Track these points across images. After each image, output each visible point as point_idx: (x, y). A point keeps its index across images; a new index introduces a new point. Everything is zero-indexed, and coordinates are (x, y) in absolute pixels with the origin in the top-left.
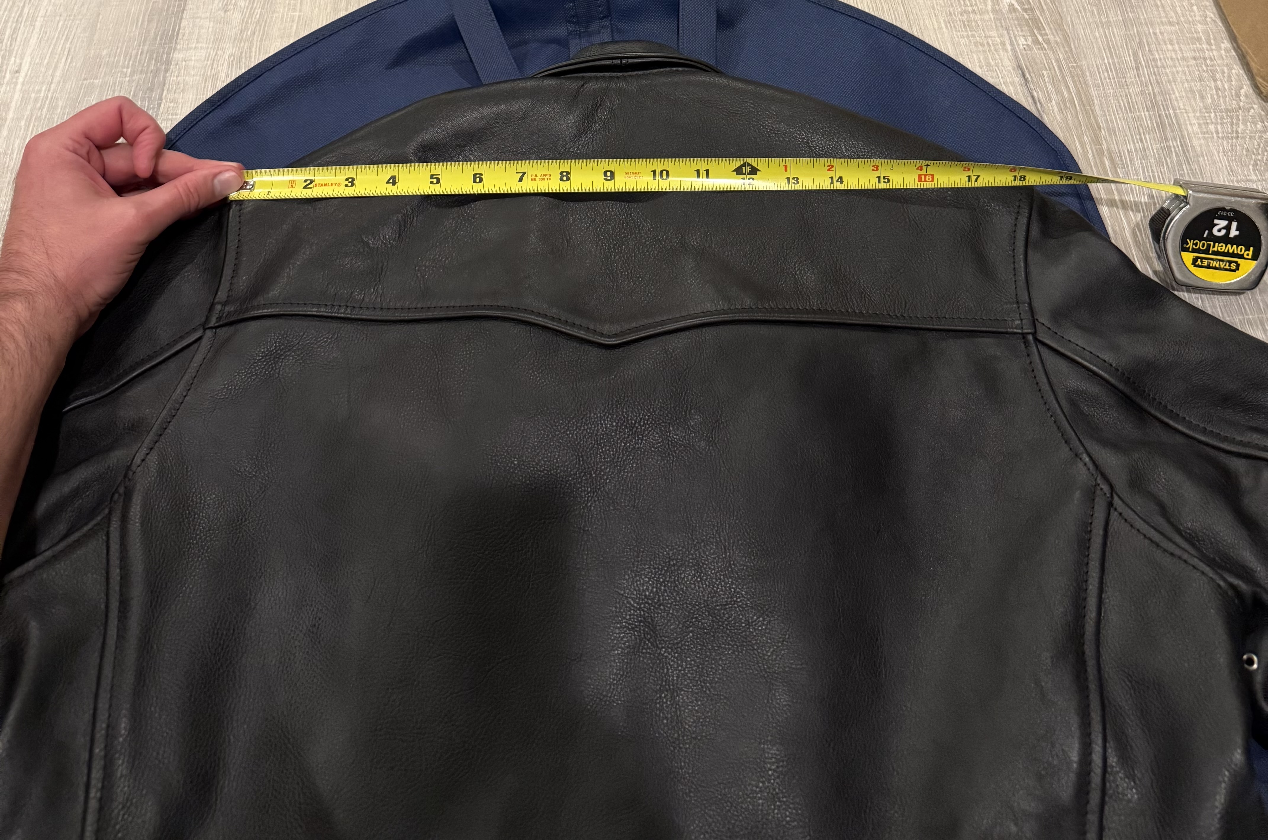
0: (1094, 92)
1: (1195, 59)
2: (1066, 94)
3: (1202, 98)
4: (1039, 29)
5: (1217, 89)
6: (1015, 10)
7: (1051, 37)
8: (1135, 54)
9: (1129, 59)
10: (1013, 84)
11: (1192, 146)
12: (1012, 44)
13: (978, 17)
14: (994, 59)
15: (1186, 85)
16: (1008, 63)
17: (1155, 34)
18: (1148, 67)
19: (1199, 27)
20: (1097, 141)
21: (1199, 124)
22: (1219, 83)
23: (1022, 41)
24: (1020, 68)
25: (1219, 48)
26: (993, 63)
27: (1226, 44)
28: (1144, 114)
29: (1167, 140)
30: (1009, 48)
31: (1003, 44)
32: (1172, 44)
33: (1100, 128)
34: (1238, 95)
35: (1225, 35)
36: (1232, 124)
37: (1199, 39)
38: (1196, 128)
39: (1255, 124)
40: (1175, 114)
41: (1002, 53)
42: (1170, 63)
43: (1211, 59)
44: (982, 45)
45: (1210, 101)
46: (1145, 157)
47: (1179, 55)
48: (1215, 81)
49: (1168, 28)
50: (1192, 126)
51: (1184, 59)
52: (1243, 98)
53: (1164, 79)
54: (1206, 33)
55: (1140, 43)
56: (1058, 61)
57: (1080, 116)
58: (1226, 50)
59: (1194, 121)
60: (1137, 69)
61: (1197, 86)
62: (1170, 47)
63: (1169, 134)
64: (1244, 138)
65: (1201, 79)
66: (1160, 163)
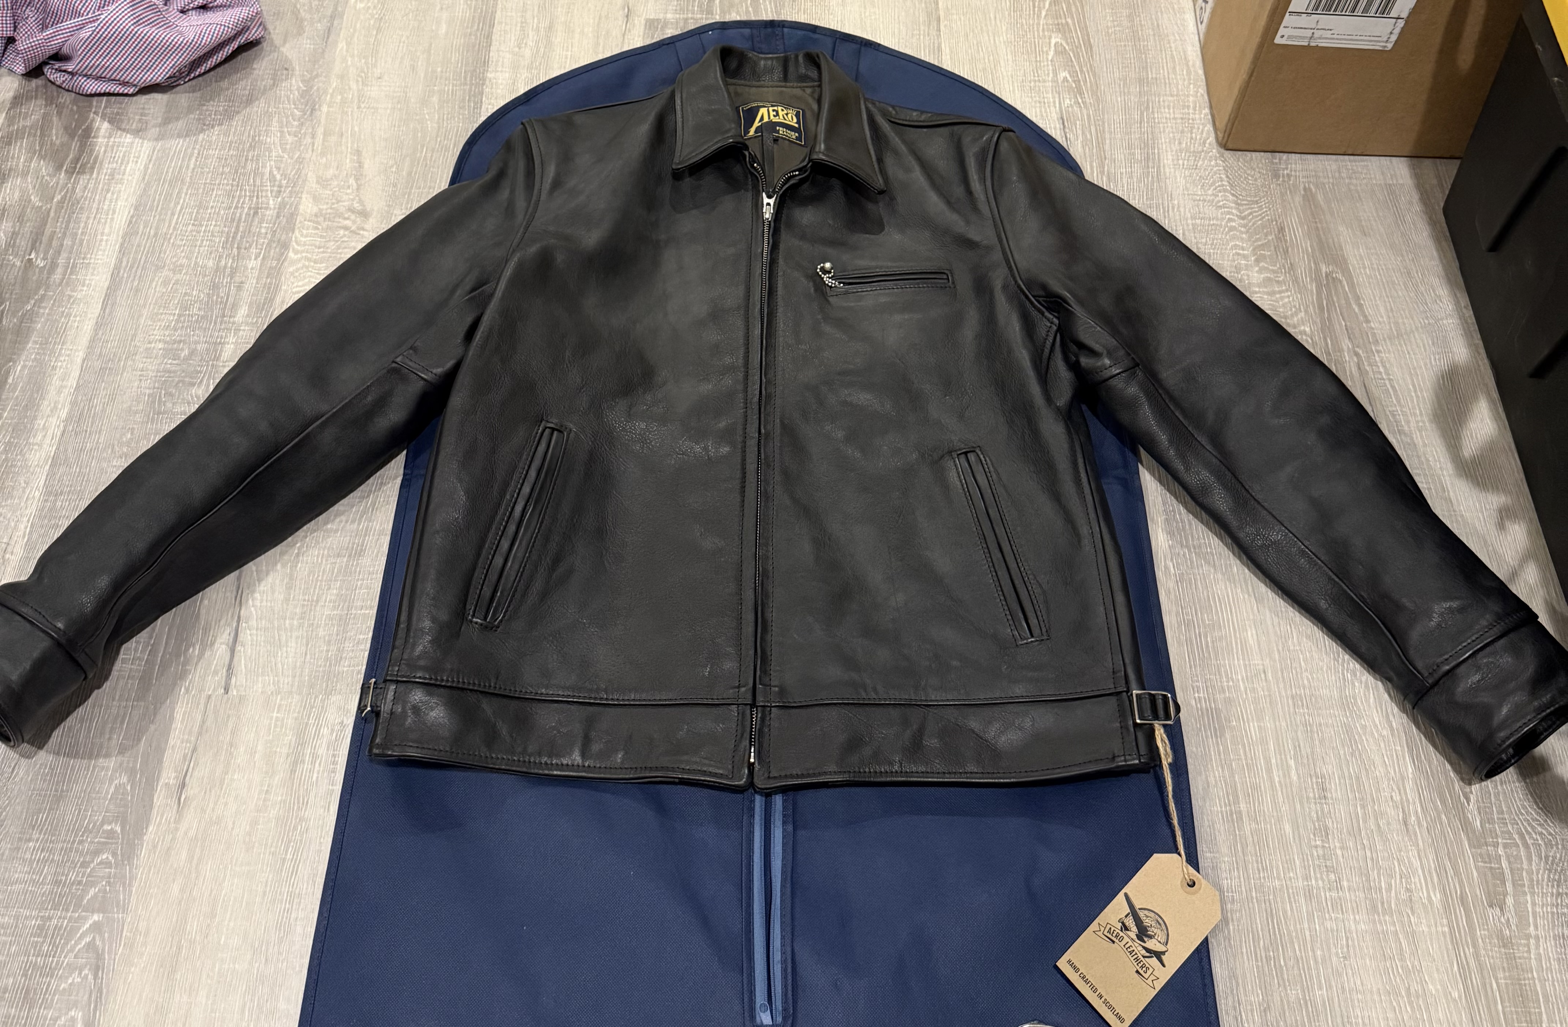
0: (1107, 136)
1: (1182, 119)
2: (1089, 136)
3: (1180, 143)
4: (1080, 94)
5: (1192, 138)
6: (1067, 81)
7: (1088, 101)
8: (1142, 114)
9: (1137, 117)
10: (1055, 128)
11: (1165, 172)
12: (1060, 103)
13: (1041, 84)
14: (1046, 112)
15: (1171, 135)
16: (1055, 116)
17: (1159, 102)
18: (1148, 122)
19: (1191, 99)
20: (1102, 165)
21: (1173, 160)
22: (1194, 135)
23: (1067, 101)
24: (1062, 118)
25: (1201, 113)
26: (1044, 115)
27: (1207, 110)
28: (1138, 151)
29: (1148, 167)
30: (1057, 105)
31: (1054, 102)
32: (1169, 109)
33: (1105, 158)
34: (1204, 143)
35: (1207, 104)
36: (1195, 160)
37: (1188, 107)
38: (1170, 162)
39: (1210, 161)
40: (1159, 153)
41: (1052, 108)
42: (1164, 121)
43: (1193, 120)
44: (1040, 102)
45: (1184, 145)
46: (1131, 177)
47: (1172, 116)
48: (1192, 133)
49: (1170, 98)
50: (1168, 159)
51: (1175, 118)
52: (1207, 145)
53: (1157, 130)
54: (1195, 103)
55: (1148, 108)
56: (1089, 116)
57: (1095, 151)
58: (1206, 115)
59: (1170, 157)
60: (1141, 123)
61: (1178, 136)
62: (1167, 110)
63: (1151, 164)
64: (1200, 169)
65: (1182, 132)
66: (1139, 181)
